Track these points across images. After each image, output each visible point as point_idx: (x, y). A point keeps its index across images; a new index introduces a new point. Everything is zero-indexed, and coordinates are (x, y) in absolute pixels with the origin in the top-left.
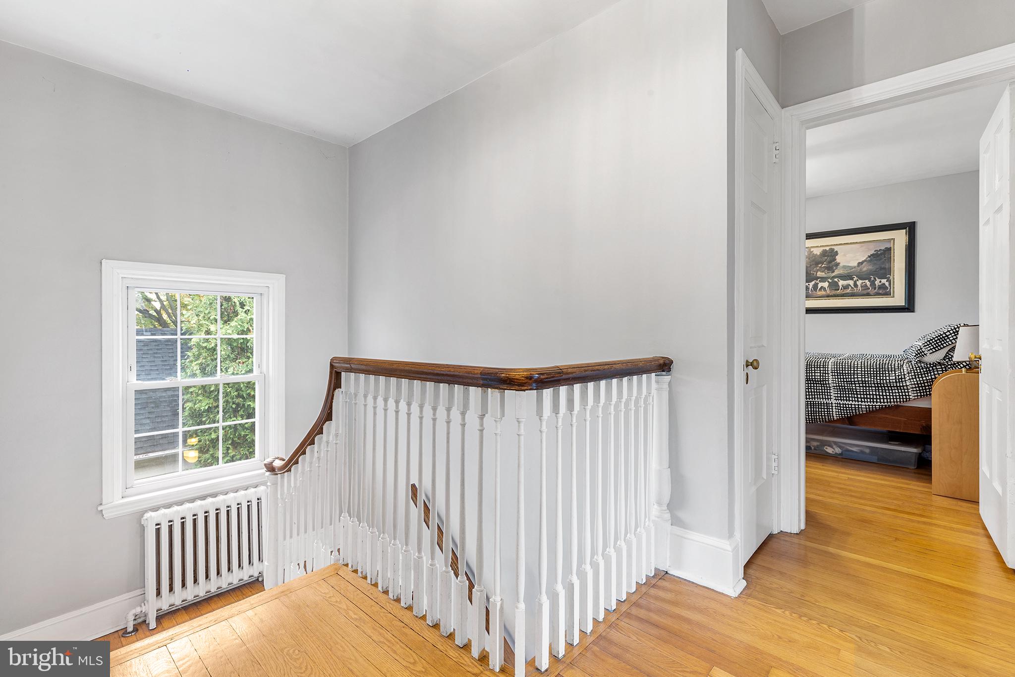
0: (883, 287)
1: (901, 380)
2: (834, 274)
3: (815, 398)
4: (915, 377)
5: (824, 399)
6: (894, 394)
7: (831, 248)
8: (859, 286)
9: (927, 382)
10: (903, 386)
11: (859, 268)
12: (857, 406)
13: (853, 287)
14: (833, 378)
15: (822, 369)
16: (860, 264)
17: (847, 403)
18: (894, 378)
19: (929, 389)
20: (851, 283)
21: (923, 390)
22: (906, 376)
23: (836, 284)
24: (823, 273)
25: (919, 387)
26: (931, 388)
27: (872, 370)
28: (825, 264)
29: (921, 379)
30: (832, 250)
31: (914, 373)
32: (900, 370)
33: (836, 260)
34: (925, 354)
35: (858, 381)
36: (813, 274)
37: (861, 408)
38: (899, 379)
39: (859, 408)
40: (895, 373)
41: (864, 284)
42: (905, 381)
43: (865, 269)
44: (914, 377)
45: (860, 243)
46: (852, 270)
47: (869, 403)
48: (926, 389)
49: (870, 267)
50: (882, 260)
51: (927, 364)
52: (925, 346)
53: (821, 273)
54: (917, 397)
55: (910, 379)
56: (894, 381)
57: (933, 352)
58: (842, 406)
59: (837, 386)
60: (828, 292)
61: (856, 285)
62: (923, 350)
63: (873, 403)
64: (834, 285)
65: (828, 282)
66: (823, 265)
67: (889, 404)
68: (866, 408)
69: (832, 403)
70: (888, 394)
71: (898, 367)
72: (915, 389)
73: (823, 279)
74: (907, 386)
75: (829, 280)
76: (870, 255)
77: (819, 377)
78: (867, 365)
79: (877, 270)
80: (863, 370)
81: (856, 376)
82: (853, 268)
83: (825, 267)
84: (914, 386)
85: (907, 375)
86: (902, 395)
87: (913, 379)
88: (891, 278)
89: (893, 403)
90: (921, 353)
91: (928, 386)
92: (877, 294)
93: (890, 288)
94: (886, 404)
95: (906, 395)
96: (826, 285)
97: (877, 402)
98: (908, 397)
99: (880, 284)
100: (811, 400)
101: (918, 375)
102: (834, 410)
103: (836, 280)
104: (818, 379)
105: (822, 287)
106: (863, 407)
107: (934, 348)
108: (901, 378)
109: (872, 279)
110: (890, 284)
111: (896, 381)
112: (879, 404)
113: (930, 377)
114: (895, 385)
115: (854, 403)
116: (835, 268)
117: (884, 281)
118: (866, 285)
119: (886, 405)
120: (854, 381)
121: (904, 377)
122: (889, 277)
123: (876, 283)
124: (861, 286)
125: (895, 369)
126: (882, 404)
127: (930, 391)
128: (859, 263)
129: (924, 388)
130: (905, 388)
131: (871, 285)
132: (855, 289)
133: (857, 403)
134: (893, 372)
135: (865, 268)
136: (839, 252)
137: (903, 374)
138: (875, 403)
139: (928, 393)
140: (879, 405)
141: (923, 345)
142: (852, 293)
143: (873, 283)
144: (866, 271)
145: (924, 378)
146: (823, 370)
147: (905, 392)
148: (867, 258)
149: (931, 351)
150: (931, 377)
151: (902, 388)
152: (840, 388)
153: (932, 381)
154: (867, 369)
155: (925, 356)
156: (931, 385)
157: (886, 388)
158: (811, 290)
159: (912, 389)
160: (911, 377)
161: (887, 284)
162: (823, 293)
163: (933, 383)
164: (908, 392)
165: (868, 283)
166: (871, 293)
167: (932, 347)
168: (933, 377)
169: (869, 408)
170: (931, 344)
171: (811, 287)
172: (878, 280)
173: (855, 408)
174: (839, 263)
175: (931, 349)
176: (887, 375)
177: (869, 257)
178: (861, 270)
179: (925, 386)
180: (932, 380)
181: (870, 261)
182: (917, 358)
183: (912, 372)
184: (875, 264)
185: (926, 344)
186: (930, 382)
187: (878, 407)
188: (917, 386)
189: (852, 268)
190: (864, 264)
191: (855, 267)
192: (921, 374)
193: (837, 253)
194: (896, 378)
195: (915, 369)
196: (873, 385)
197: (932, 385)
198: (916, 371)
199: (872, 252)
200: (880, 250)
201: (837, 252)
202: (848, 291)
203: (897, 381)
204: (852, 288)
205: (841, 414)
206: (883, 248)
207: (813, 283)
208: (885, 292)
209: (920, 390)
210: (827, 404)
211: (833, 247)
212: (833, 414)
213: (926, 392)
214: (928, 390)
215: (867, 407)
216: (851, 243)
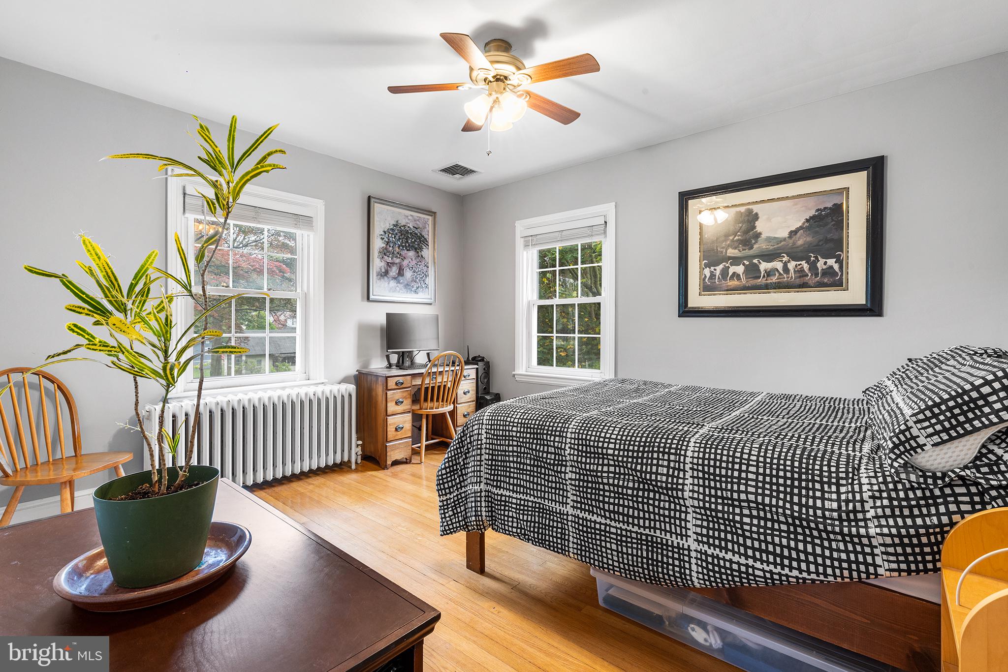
0: (829, 272)
1: (853, 516)
2: (751, 252)
3: (655, 528)
4: (893, 511)
5: (674, 536)
6: (835, 555)
7: (749, 209)
8: (792, 271)
9: (928, 535)
10: (859, 536)
11: (791, 241)
12: (743, 569)
13: (782, 272)
14: (693, 484)
15: (672, 457)
16: (793, 233)
17: (721, 555)
18: (835, 505)
19: (933, 553)
20: (778, 265)
21: (914, 554)
22: (867, 507)
23: (756, 268)
24: (737, 251)
25: (902, 545)
26: (939, 552)
27: (781, 473)
28: (739, 236)
29: (909, 522)
30: (750, 212)
31: (890, 499)
32: (852, 484)
33: (755, 227)
34: (921, 446)
35: (748, 501)
36: (722, 252)
37: (753, 575)
38: (848, 513)
39: (747, 573)
40: (838, 493)
41: (799, 267)
42: (865, 520)
43: (800, 242)
44: (888, 512)
45: (793, 197)
46: (780, 245)
47: (772, 567)
48: (923, 554)
49: (809, 239)
50: (829, 226)
51: (925, 477)
52: (919, 421)
53: (733, 251)
54: (896, 574)
55: (877, 517)
56: (835, 515)
57: (943, 442)
58: (710, 559)
59: (699, 507)
60: (744, 280)
61: (786, 269)
62: (915, 432)
63: (783, 569)
64: (752, 271)
65: (744, 264)
66: (737, 238)
67: (822, 577)
68: (765, 577)
69: (689, 550)
70: (818, 550)
71: (847, 472)
72: (891, 550)
73: (736, 261)
74: (869, 537)
75: (745, 262)
76: (808, 218)
77: (664, 479)
78: (772, 458)
79: (820, 243)
80: (761, 470)
81: (743, 488)
82: (781, 242)
83: (738, 240)
84: (888, 540)
85: (871, 502)
86: (857, 562)
87: (885, 517)
88: (844, 256)
89: (831, 579)
90: (908, 440)
91: (930, 544)
92: (821, 285)
93: (842, 275)
94: (813, 576)
95: (865, 563)
96: (740, 269)
97: (791, 568)
98: (871, 569)
99: (824, 267)
100: (647, 531)
101: (901, 508)
102: (694, 567)
103: (755, 261)
104: (662, 482)
105: (734, 273)
106: (757, 573)
107: (945, 430)
108: (855, 511)
109: (812, 259)
110: (841, 268)
111: (840, 516)
112: (795, 573)
113: (935, 520)
114: (837, 529)
115: (736, 558)
116: (753, 241)
117: (831, 262)
118: (802, 270)
119: (813, 581)
120: (739, 500)
121: (863, 506)
122: (840, 255)
123: (819, 265)
124: (795, 271)
125: (838, 478)
126: (805, 575)
127: (934, 561)
128: (791, 232)
129: (917, 550)
130: (865, 541)
131: (810, 269)
132: (785, 275)
133: (743, 560)
134: (834, 488)
135: (801, 240)
136: (760, 215)
137: (858, 497)
138: (787, 569)
139: (930, 566)
140: (797, 578)
141: (914, 419)
142: (779, 283)
143: (813, 266)
144: (801, 245)
145: (919, 521)
146: (675, 461)
147: (865, 554)
148: (804, 223)
149: (936, 439)
150: (939, 520)
151: (856, 540)
152: (708, 515)
153: (943, 533)
154: (771, 469)
155: (919, 450)
156: (938, 543)
157: (815, 533)
158: (719, 278)
159: (883, 549)
160: (880, 511)
161: (836, 267)
162: (735, 283)
163: (943, 538)
164: (873, 555)
165: (806, 266)
166: (811, 283)
167: (938, 427)
168: (945, 520)
169: (772, 579)
170: (935, 416)
171: (718, 273)
172: (822, 261)
173: (739, 571)
174: (760, 234)
175: (937, 433)
176: (818, 494)
177: (807, 220)
178: (794, 243)
179: (921, 545)
180: (942, 530)
181: (808, 228)
182: (898, 456)
183: (885, 495)
184: (817, 232)
185: (921, 416)
186: (935, 534)
187: (795, 580)
188: (897, 541)
189: (780, 240)
190: (799, 234)
191: (785, 239)
192: (911, 508)
193: (756, 217)
194: (840, 507)
195: (891, 486)
196: (782, 519)
197: (942, 543)
198: (893, 495)
199: (812, 213)
200: (825, 208)
201: (757, 214)
202: (774, 279)
203: (844, 516)
204: (780, 274)
205: (709, 580)
206: (830, 205)
207: (721, 266)
208: (833, 280)
209: (905, 554)
210: (678, 547)
211: (750, 207)
212: (691, 576)
213: (924, 562)
214: (929, 558)
215: (768, 575)
216: (779, 199)
